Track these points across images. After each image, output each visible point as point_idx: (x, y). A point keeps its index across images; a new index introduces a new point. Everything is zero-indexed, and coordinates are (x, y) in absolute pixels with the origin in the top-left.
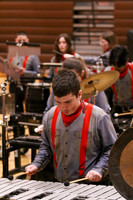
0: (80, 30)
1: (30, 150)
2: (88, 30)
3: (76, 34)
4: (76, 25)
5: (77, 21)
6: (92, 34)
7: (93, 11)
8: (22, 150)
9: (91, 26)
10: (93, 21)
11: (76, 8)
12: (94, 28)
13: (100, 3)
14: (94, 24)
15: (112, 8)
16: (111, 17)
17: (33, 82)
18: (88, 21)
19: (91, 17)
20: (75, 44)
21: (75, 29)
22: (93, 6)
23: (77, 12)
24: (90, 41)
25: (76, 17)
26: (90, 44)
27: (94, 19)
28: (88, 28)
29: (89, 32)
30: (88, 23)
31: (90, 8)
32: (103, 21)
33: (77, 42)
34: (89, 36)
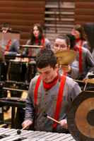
0: (49, 22)
1: (11, 108)
2: (55, 22)
3: (47, 25)
4: (46, 19)
5: (47, 16)
6: (58, 25)
7: (59, 9)
8: (5, 108)
9: (58, 19)
10: (59, 16)
11: (47, 6)
12: (60, 21)
13: (64, 3)
14: (60, 18)
15: (73, 7)
16: (72, 13)
17: (14, 59)
18: (55, 16)
19: (58, 13)
20: (45, 33)
21: (46, 21)
22: (59, 5)
23: (47, 9)
24: (56, 31)
25: (47, 13)
26: (56, 32)
27: (59, 15)
28: (55, 21)
29: (56, 24)
30: (56, 17)
31: (57, 6)
32: (66, 16)
33: (47, 31)
34: (56, 27)
